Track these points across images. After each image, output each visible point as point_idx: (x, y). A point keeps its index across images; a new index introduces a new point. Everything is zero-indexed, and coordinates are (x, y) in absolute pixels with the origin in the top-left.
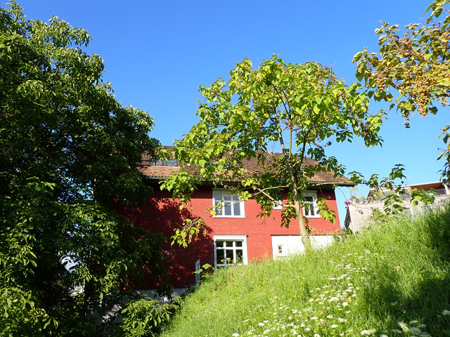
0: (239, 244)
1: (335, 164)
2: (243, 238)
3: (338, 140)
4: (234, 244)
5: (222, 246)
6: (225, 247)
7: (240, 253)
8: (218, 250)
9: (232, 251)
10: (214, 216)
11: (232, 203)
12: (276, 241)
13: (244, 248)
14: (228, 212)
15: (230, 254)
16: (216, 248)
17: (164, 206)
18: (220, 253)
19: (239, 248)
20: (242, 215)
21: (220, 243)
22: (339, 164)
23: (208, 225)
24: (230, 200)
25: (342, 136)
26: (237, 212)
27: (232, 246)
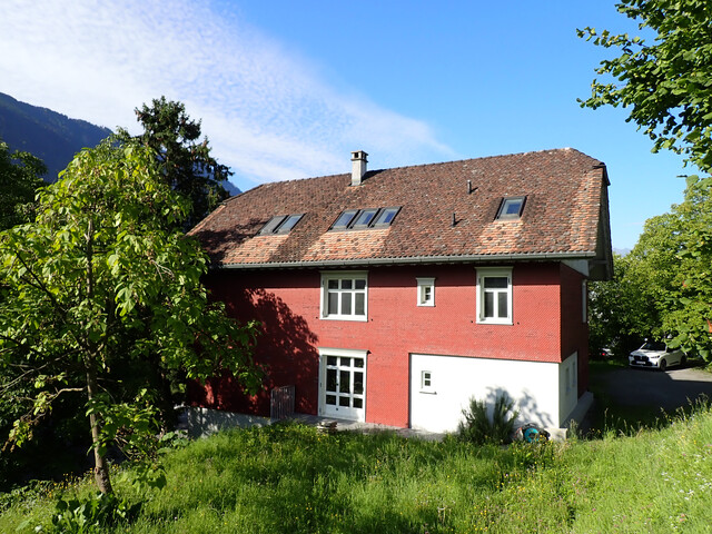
0: (359, 362)
2: (362, 355)
4: (352, 362)
5: (335, 364)
6: (339, 367)
7: (360, 378)
9: (348, 373)
10: (322, 317)
11: (354, 293)
13: (365, 371)
14: (346, 310)
17: (259, 300)
19: (359, 370)
21: (332, 360)
23: (312, 330)
24: (350, 287)
26: (360, 309)
27: (348, 365)
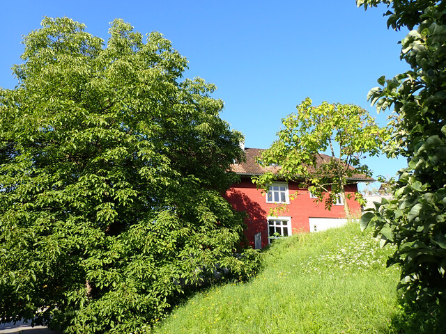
0: (285, 223)
1: (367, 169)
2: (288, 218)
3: (370, 155)
4: (282, 223)
5: (273, 224)
6: (275, 225)
7: (286, 230)
8: (270, 227)
9: (280, 228)
10: (267, 202)
11: (280, 192)
12: (312, 222)
13: (289, 226)
14: (277, 199)
15: (279, 230)
16: (269, 226)
17: (231, 194)
18: (272, 229)
19: (285, 226)
20: (287, 201)
21: (271, 222)
22: (369, 169)
23: (263, 209)
24: (278, 190)
25: (373, 153)
26: (283, 199)
27: (280, 224)
